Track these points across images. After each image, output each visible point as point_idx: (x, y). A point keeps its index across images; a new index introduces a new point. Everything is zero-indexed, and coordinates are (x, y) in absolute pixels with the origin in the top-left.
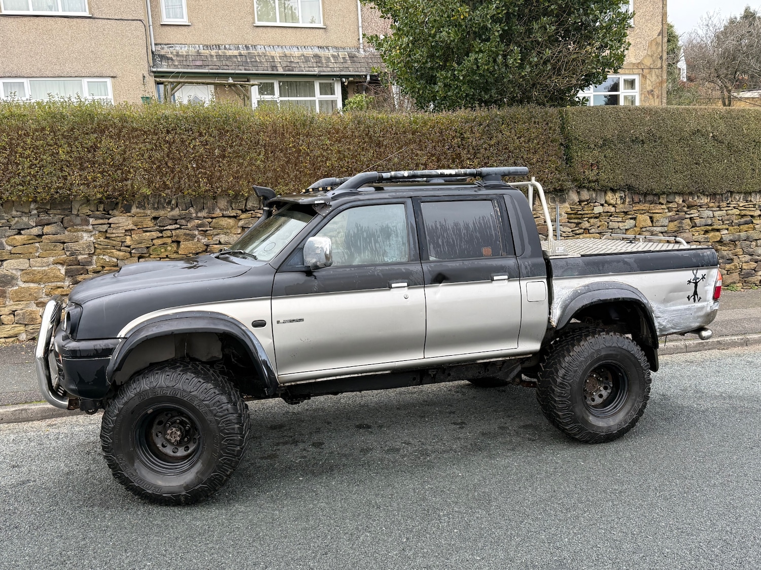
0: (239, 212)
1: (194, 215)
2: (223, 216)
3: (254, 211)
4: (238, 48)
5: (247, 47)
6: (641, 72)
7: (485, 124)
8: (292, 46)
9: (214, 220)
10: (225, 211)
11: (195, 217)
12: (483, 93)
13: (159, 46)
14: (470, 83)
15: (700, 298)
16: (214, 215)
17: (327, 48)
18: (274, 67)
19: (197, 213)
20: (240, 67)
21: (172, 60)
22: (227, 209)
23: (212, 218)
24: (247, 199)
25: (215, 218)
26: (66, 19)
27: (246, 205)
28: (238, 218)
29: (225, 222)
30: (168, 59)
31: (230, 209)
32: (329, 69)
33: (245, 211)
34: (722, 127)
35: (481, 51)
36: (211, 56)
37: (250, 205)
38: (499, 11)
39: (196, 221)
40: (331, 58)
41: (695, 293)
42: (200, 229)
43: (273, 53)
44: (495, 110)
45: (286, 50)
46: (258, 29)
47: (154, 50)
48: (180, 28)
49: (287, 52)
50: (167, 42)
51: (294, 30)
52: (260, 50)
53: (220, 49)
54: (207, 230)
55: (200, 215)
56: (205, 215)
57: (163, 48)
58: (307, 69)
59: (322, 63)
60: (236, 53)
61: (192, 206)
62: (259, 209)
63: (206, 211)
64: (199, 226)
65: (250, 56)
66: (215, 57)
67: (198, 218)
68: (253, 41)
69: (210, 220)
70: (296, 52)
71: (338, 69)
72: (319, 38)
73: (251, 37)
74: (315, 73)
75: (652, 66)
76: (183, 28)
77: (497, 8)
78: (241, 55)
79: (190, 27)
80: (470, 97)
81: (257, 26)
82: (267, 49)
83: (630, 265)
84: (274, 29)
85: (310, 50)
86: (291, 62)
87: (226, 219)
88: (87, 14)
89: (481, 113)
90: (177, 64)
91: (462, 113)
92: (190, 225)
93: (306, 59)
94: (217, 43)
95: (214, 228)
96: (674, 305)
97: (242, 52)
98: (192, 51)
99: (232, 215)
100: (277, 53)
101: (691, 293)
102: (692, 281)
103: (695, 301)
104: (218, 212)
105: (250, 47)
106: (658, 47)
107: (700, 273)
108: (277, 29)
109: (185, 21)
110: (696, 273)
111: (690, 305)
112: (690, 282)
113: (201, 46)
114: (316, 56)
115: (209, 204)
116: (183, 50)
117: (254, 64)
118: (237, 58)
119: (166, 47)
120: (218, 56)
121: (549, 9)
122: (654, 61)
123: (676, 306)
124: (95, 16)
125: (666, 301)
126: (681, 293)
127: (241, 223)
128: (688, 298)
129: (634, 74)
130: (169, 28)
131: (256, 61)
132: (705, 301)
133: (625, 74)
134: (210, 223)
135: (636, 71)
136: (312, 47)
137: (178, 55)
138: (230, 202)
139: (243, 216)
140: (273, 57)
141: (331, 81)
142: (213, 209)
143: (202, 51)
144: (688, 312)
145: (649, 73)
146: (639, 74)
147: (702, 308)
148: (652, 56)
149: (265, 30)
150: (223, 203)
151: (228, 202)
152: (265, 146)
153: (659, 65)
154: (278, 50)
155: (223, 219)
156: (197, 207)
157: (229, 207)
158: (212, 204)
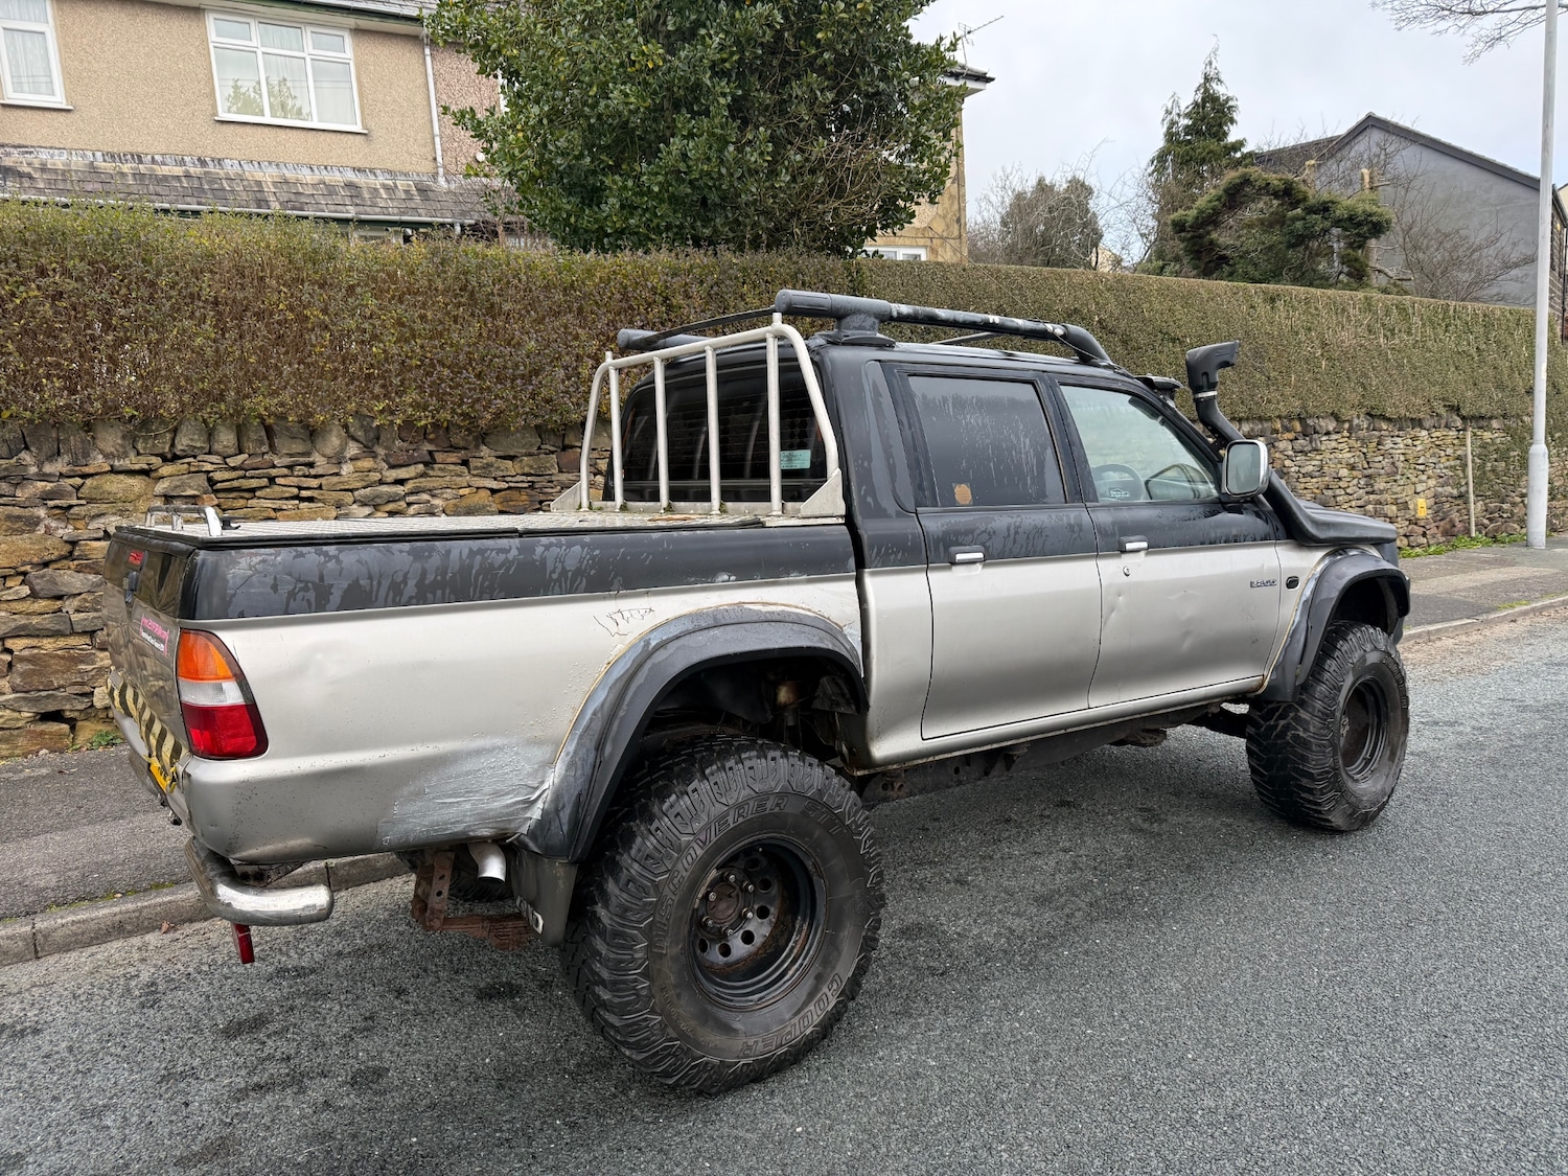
0: (156, 461)
1: (33, 470)
2: (114, 471)
3: (195, 457)
4: (182, 163)
5: (203, 163)
6: (929, 243)
7: (710, 280)
8: (298, 165)
9: (89, 482)
10: (119, 458)
11: (37, 474)
12: (699, 224)
14: (674, 200)
16: (86, 470)
17: (372, 171)
18: (262, 202)
19: (40, 465)
20: (188, 199)
21: (30, 177)
22: (125, 455)
23: (84, 476)
24: (175, 431)
25: (91, 475)
27: (173, 445)
28: (153, 475)
29: (117, 485)
30: (21, 175)
31: (132, 454)
32: (378, 210)
33: (170, 458)
34: (1112, 306)
35: (691, 136)
36: (123, 174)
37: (183, 443)
38: (725, 56)
39: (40, 484)
40: (382, 191)
42: (51, 503)
43: (259, 176)
44: (728, 256)
45: (285, 172)
46: (225, 127)
48: (48, 114)
49: (290, 175)
50: (17, 142)
51: (302, 134)
52: (231, 167)
53: (141, 162)
54: (71, 507)
55: (48, 468)
56: (64, 470)
57: (8, 154)
58: (332, 208)
59: (363, 199)
60: (178, 171)
61: (27, 448)
62: (210, 453)
63: (66, 458)
64: (45, 497)
65: (213, 179)
66: (130, 177)
67: (44, 477)
68: (214, 150)
69: (78, 481)
70: (307, 176)
71: (396, 211)
72: (356, 152)
73: (212, 143)
74: (349, 216)
75: (945, 234)
76: (55, 114)
77: (722, 48)
78: (188, 176)
79: (69, 115)
80: (675, 230)
81: (223, 122)
82: (246, 167)
84: (260, 129)
85: (337, 173)
86: (298, 193)
87: (122, 477)
89: (700, 258)
90: (41, 185)
91: (661, 258)
92: (22, 494)
93: (331, 190)
94: (134, 150)
95: (90, 501)
97: (192, 170)
98: (78, 162)
99: (137, 467)
100: (267, 175)
104: (98, 462)
105: (210, 163)
106: (952, 205)
108: (266, 130)
109: (58, 100)
113: (98, 154)
114: (349, 185)
115: (74, 441)
116: (58, 160)
117: (220, 193)
118: (180, 182)
119: (15, 151)
120: (137, 175)
121: (819, 62)
122: (948, 226)
127: (161, 487)
129: (918, 246)
130: (21, 113)
131: (224, 189)
133: (905, 246)
134: (78, 489)
135: (921, 242)
136: (341, 168)
137: (44, 169)
138: (132, 439)
139: (166, 470)
140: (259, 183)
141: (385, 234)
142: (86, 455)
143: (100, 163)
145: (942, 245)
146: (926, 247)
148: (944, 217)
149: (238, 129)
150: (110, 439)
151: (124, 437)
152: (216, 303)
153: (956, 233)
154: (270, 170)
155: (113, 477)
156: (40, 449)
157: (129, 447)
158: (82, 442)
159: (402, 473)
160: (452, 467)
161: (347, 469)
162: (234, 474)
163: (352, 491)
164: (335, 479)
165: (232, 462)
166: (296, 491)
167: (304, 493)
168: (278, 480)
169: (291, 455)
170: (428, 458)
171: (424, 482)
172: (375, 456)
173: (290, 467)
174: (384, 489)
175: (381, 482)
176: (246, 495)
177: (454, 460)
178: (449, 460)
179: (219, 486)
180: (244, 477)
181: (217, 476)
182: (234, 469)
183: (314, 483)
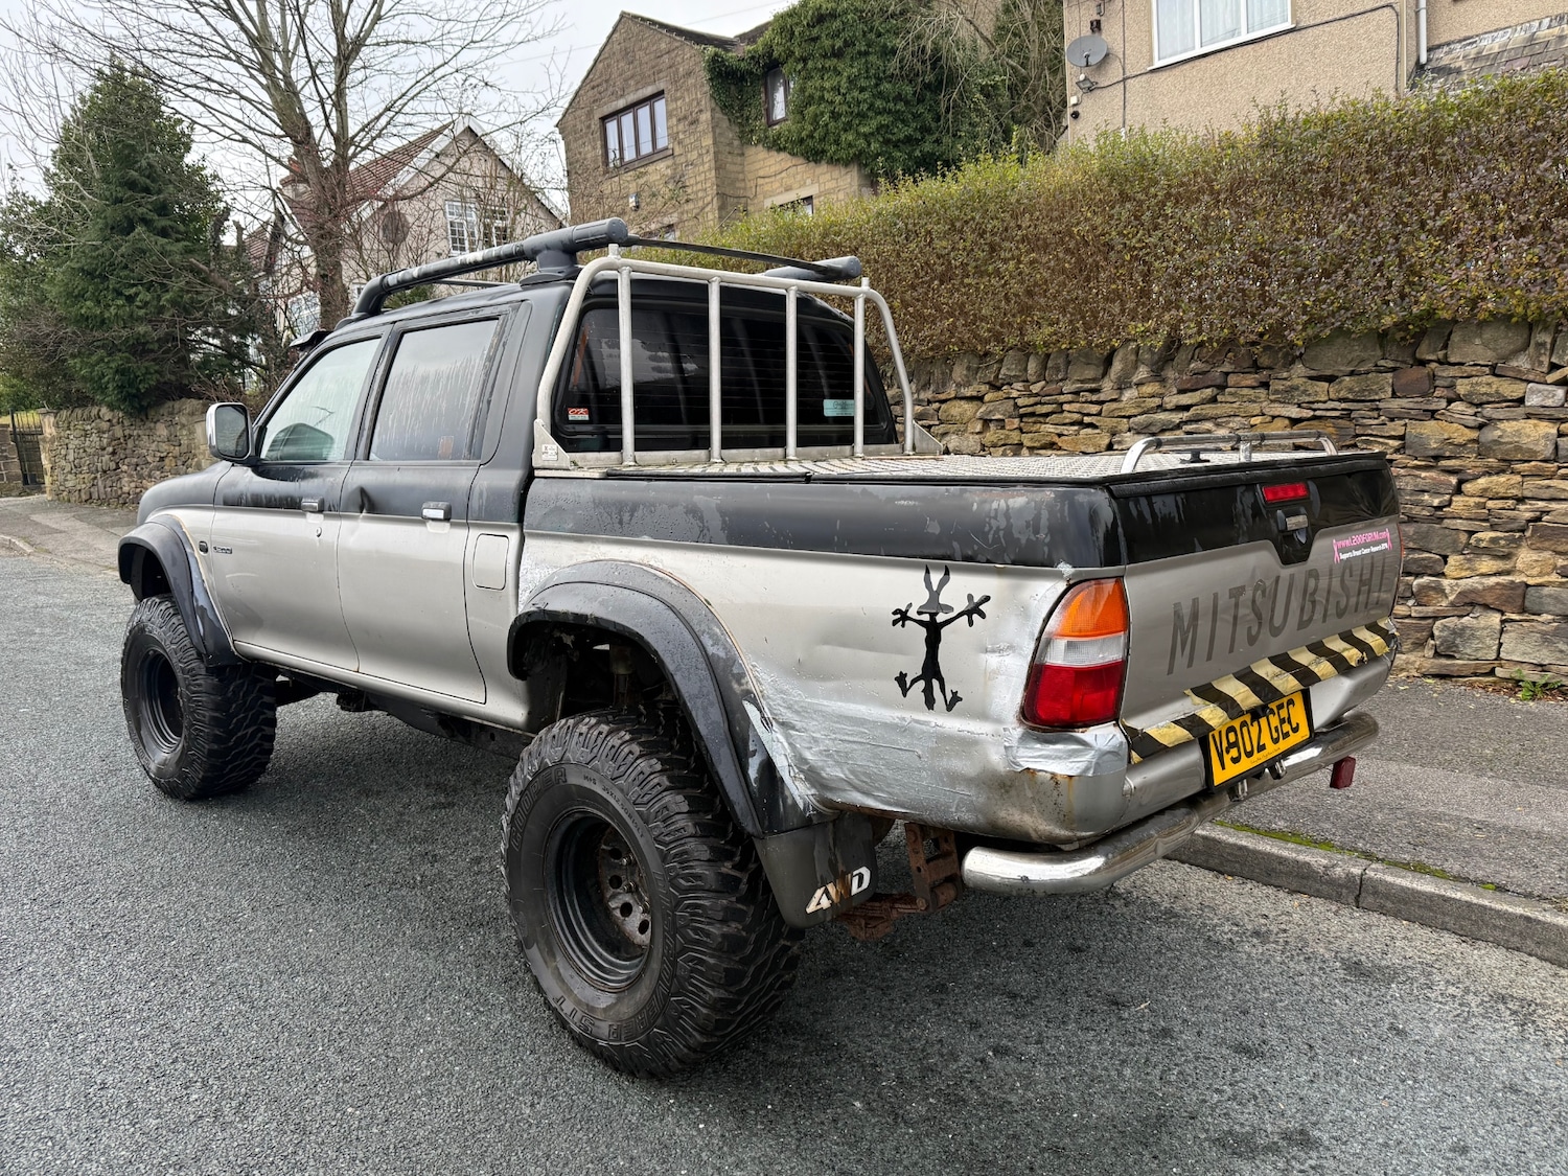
0: (984, 388)
2: (958, 397)
13: (1446, 49)
15: (956, 698)
16: (942, 397)
21: (1459, 71)
23: (943, 402)
26: (1250, 47)
28: (981, 400)
29: (959, 409)
30: (1451, 72)
33: (995, 387)
41: (931, 670)
47: (1423, 60)
50: (1462, 36)
57: (1448, 52)
69: (936, 405)
83: (701, 519)
87: (962, 402)
88: (1288, 25)
96: (842, 695)
98: (1520, 36)
99: (972, 394)
101: (914, 666)
102: (912, 613)
103: (930, 702)
104: (951, 391)
107: (960, 588)
110: (943, 583)
111: (908, 715)
112: (902, 616)
113: (1546, 21)
115: (937, 373)
116: (1490, 44)
119: (1458, 46)
123: (848, 700)
124: (1302, 24)
125: (806, 671)
126: (868, 657)
127: (984, 411)
128: (901, 679)
130: (1471, 2)
132: (983, 715)
134: (938, 410)
137: (1478, 58)
138: (973, 372)
139: (990, 396)
142: (945, 384)
143: (1543, 32)
144: (903, 742)
147: (967, 744)
150: (959, 372)
151: (970, 369)
155: (957, 403)
156: (919, 381)
157: (969, 377)
158: (943, 373)
159: (1185, 399)
160: (1245, 391)
161: (1128, 395)
162: (1032, 400)
163: (1129, 417)
164: (1114, 405)
165: (1036, 388)
166: (1076, 417)
167: (1087, 420)
168: (1066, 407)
169: (1082, 382)
170: (1219, 381)
171: (1209, 410)
172: (1163, 381)
173: (1077, 393)
174: (1162, 416)
175: (1161, 408)
176: (1041, 419)
177: (1249, 382)
178: (1244, 383)
179: (1022, 411)
180: (1040, 403)
181: (1020, 402)
182: (1037, 395)
183: (1094, 409)
